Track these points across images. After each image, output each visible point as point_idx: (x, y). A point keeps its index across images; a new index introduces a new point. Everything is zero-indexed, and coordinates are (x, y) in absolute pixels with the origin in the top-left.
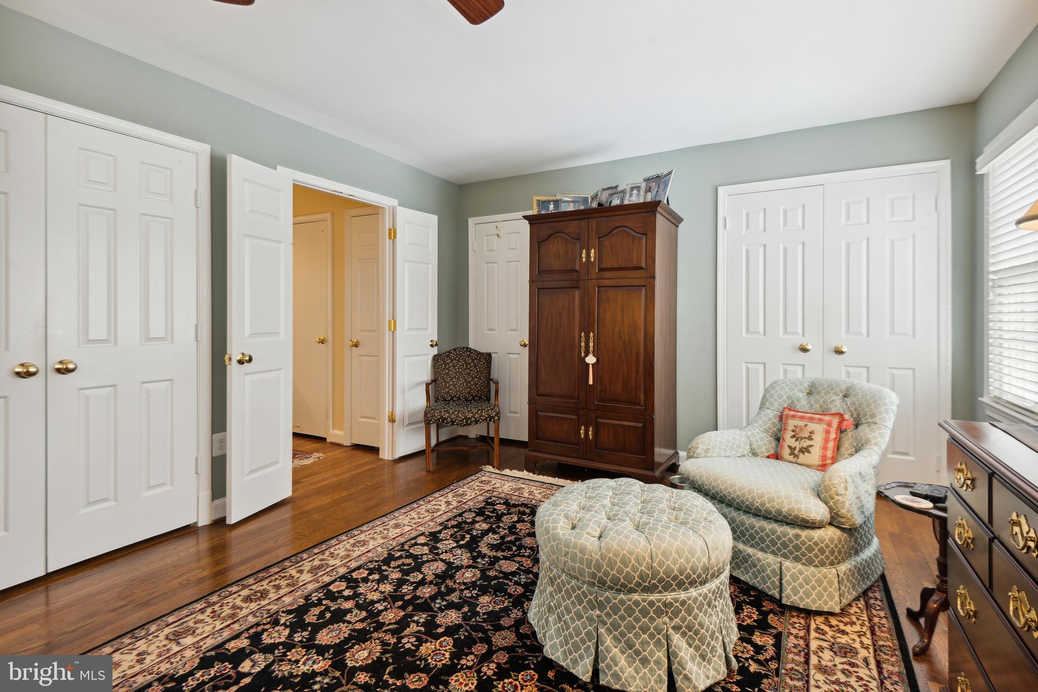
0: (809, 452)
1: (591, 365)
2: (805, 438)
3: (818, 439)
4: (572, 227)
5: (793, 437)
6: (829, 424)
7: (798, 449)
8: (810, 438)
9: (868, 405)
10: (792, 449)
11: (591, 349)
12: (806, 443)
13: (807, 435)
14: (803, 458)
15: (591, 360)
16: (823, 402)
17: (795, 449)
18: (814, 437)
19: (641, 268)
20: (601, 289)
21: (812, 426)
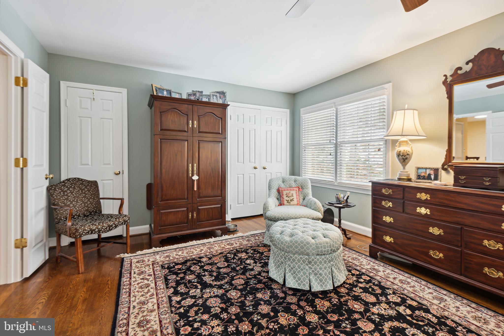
0: (293, 200)
1: (196, 181)
2: (291, 196)
3: (295, 195)
4: (184, 107)
5: (287, 197)
6: (296, 191)
7: (289, 200)
8: (292, 196)
9: (305, 183)
10: (287, 201)
11: (195, 172)
12: (292, 198)
13: (291, 195)
14: (292, 203)
15: (195, 178)
16: (289, 184)
17: (288, 200)
18: (293, 195)
19: (219, 133)
20: (200, 142)
21: (292, 192)
